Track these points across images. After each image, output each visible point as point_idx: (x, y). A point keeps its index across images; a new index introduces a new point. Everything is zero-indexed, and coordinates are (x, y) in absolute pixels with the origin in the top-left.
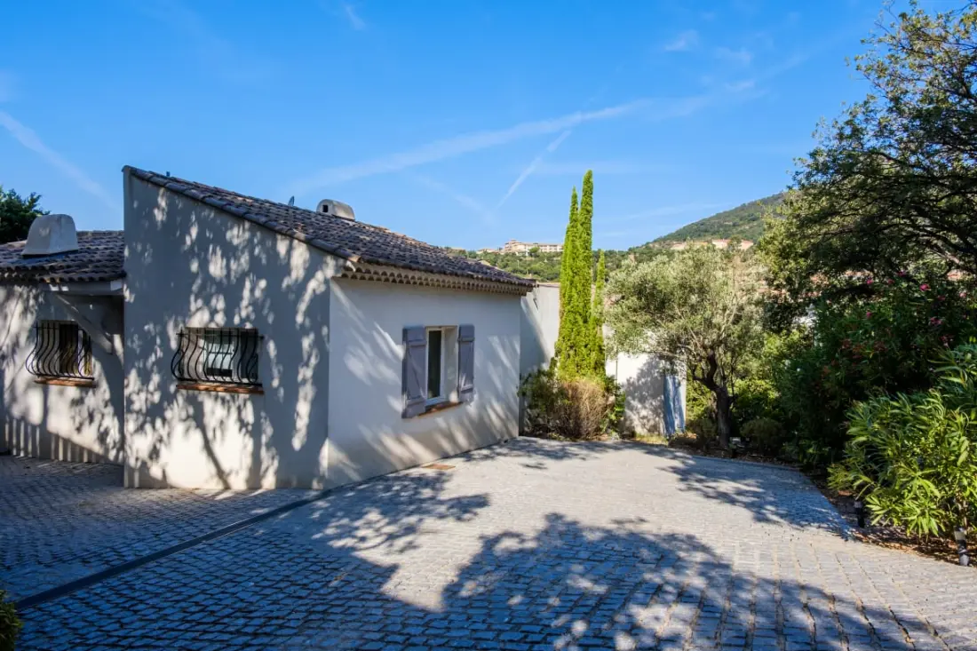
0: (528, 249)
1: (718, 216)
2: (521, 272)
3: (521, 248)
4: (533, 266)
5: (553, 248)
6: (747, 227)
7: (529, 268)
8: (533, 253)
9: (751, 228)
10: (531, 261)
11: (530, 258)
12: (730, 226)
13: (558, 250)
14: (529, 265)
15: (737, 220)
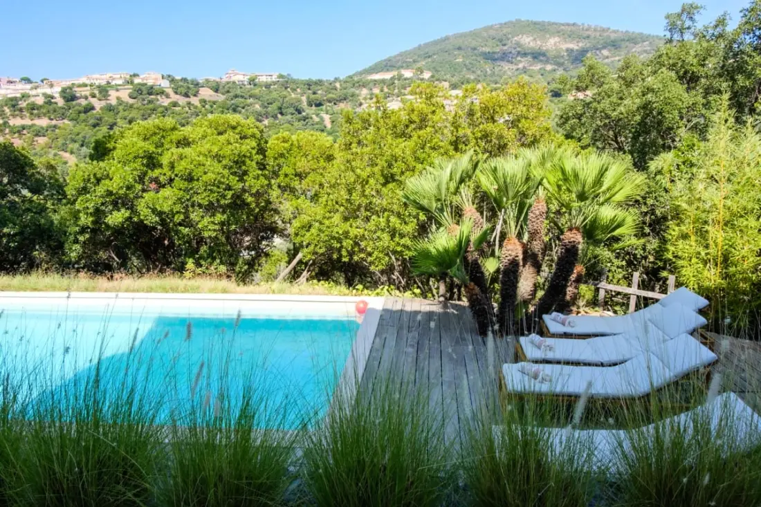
0: (246, 79)
1: (401, 55)
2: (242, 97)
3: (240, 78)
4: (252, 92)
5: (270, 77)
6: (424, 63)
7: (249, 94)
8: (252, 81)
9: (427, 63)
10: (251, 88)
11: (249, 86)
12: (410, 62)
13: (274, 80)
14: (249, 91)
15: (416, 57)
